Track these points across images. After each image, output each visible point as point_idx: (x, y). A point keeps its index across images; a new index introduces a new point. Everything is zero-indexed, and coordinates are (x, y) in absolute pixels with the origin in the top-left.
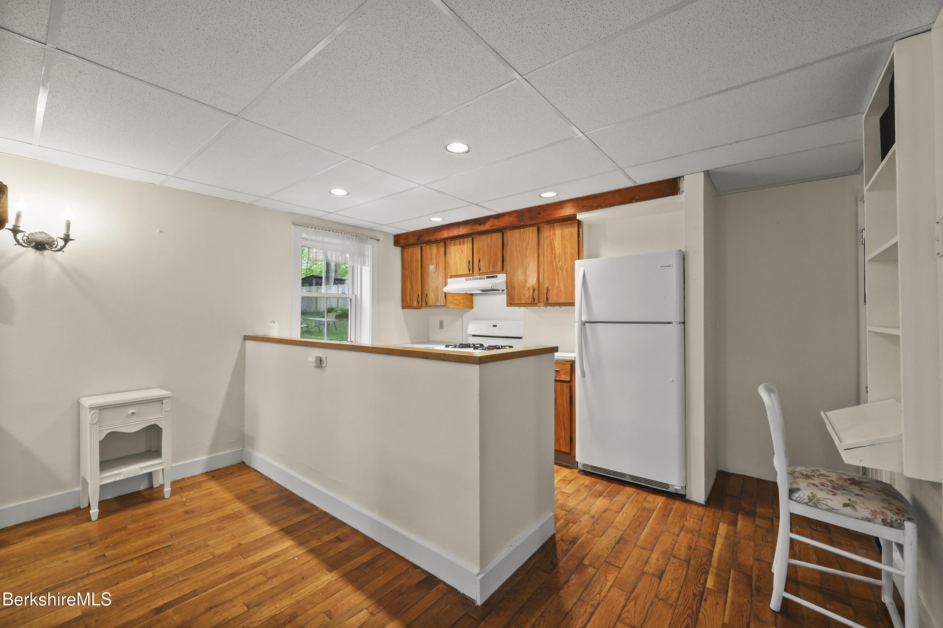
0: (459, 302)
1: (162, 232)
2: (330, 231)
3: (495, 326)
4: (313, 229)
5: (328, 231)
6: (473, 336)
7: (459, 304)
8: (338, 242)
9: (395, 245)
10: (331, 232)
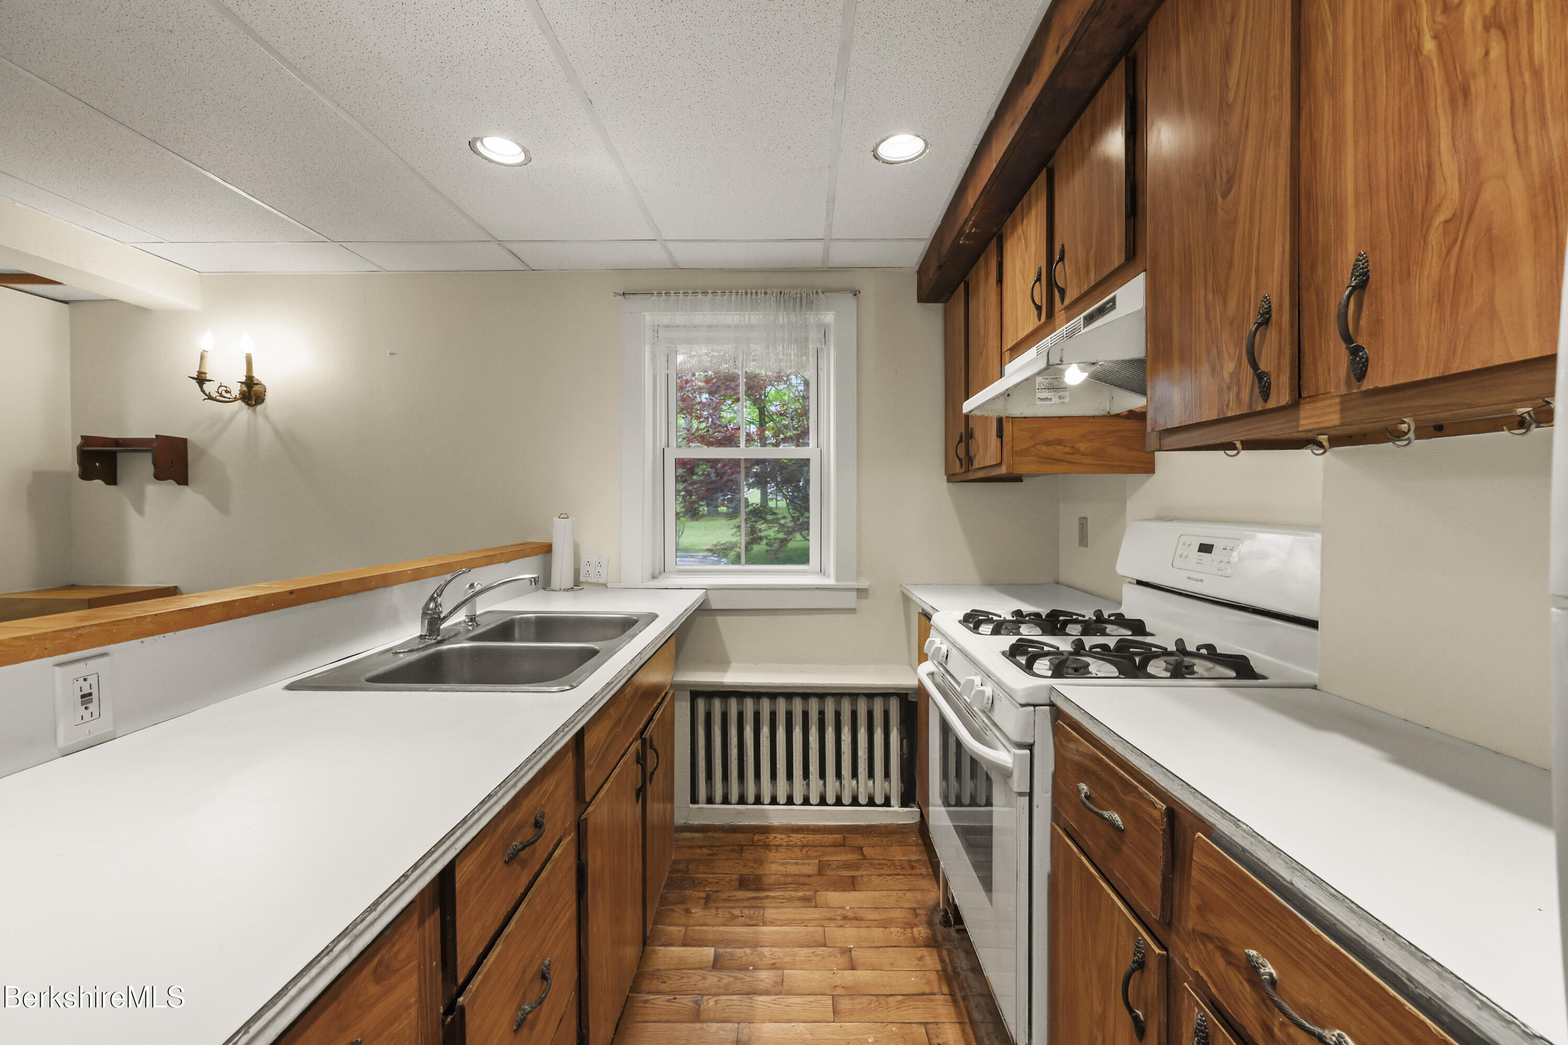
0: (1068, 450)
1: (395, 354)
2: (705, 293)
3: (1206, 548)
4: (664, 297)
5: (700, 295)
6: (1139, 583)
7: (1069, 458)
8: (731, 318)
9: (922, 299)
10: (710, 295)
